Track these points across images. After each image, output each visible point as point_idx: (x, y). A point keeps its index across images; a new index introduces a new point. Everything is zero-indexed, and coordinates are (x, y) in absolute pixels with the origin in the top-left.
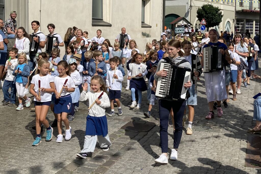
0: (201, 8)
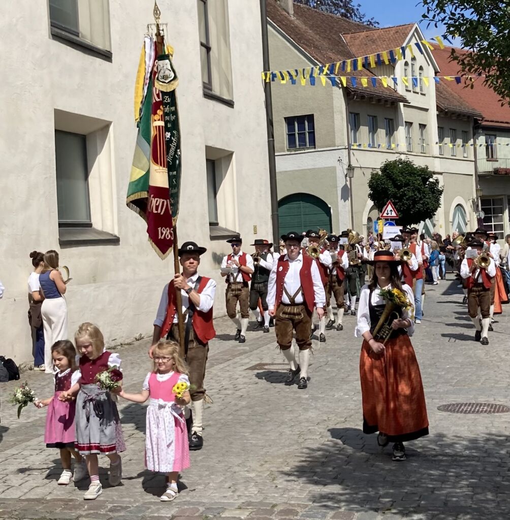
0: (380, 173)
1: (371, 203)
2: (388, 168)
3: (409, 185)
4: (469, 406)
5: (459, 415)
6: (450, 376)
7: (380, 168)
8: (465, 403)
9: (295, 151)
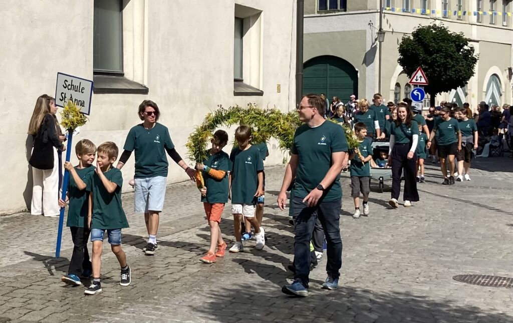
0: (412, 38)
1: (400, 68)
2: (420, 34)
3: (441, 51)
4: (487, 278)
5: (476, 286)
6: (469, 247)
7: (413, 33)
8: (483, 275)
9: (326, 13)
